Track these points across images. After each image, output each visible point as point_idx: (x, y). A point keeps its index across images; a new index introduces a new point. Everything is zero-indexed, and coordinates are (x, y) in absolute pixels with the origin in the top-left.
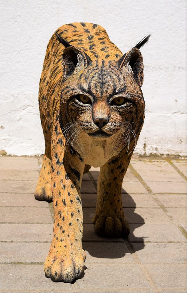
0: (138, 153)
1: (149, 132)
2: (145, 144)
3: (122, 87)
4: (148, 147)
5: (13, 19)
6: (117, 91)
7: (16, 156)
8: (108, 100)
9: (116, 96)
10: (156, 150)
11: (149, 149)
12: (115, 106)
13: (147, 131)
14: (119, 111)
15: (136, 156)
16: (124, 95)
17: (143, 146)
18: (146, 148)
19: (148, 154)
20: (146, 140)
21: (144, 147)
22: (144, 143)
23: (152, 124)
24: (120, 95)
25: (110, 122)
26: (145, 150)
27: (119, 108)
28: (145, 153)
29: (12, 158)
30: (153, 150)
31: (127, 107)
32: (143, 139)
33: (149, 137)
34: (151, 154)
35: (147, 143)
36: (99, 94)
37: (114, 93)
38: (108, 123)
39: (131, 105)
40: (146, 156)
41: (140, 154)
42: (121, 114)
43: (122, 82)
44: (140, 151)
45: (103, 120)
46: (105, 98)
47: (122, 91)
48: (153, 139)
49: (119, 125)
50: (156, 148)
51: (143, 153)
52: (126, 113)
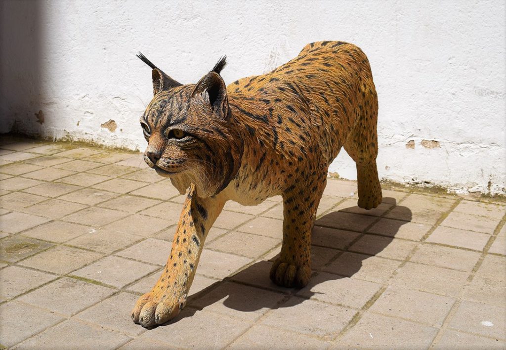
0: (480, 192)
1: (495, 169)
2: (489, 183)
3: (181, 117)
4: (493, 187)
5: (351, 37)
6: (172, 122)
7: (348, 180)
8: (162, 131)
9: (171, 128)
10: (503, 191)
11: (495, 189)
12: (174, 139)
13: (493, 167)
14: (180, 146)
15: (478, 195)
16: (180, 127)
17: (487, 184)
18: (491, 188)
19: (492, 194)
20: (491, 178)
21: (489, 186)
22: (489, 181)
23: (500, 160)
24: (175, 127)
25: (162, 158)
26: (489, 190)
27: (179, 142)
28: (490, 192)
29: (344, 181)
30: (499, 190)
31: (188, 141)
32: (488, 176)
33: (495, 175)
34: (497, 194)
35: (492, 181)
36: (153, 124)
37: (168, 124)
38: (160, 158)
39: (192, 139)
40: (489, 196)
41: (483, 193)
42: (183, 149)
43: (184, 111)
44: (484, 189)
45: (153, 154)
46: (159, 130)
47: (178, 123)
48: (500, 178)
49: (175, 161)
50: (503, 188)
51: (487, 192)
52: (190, 148)
